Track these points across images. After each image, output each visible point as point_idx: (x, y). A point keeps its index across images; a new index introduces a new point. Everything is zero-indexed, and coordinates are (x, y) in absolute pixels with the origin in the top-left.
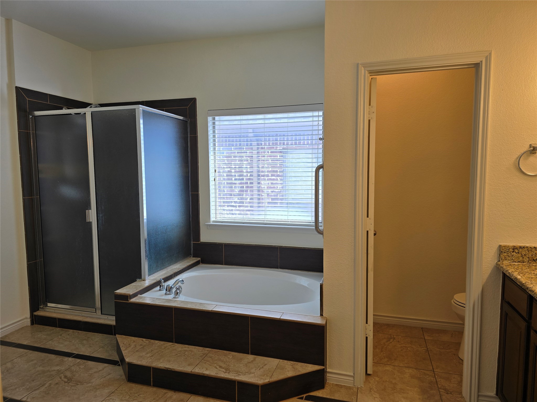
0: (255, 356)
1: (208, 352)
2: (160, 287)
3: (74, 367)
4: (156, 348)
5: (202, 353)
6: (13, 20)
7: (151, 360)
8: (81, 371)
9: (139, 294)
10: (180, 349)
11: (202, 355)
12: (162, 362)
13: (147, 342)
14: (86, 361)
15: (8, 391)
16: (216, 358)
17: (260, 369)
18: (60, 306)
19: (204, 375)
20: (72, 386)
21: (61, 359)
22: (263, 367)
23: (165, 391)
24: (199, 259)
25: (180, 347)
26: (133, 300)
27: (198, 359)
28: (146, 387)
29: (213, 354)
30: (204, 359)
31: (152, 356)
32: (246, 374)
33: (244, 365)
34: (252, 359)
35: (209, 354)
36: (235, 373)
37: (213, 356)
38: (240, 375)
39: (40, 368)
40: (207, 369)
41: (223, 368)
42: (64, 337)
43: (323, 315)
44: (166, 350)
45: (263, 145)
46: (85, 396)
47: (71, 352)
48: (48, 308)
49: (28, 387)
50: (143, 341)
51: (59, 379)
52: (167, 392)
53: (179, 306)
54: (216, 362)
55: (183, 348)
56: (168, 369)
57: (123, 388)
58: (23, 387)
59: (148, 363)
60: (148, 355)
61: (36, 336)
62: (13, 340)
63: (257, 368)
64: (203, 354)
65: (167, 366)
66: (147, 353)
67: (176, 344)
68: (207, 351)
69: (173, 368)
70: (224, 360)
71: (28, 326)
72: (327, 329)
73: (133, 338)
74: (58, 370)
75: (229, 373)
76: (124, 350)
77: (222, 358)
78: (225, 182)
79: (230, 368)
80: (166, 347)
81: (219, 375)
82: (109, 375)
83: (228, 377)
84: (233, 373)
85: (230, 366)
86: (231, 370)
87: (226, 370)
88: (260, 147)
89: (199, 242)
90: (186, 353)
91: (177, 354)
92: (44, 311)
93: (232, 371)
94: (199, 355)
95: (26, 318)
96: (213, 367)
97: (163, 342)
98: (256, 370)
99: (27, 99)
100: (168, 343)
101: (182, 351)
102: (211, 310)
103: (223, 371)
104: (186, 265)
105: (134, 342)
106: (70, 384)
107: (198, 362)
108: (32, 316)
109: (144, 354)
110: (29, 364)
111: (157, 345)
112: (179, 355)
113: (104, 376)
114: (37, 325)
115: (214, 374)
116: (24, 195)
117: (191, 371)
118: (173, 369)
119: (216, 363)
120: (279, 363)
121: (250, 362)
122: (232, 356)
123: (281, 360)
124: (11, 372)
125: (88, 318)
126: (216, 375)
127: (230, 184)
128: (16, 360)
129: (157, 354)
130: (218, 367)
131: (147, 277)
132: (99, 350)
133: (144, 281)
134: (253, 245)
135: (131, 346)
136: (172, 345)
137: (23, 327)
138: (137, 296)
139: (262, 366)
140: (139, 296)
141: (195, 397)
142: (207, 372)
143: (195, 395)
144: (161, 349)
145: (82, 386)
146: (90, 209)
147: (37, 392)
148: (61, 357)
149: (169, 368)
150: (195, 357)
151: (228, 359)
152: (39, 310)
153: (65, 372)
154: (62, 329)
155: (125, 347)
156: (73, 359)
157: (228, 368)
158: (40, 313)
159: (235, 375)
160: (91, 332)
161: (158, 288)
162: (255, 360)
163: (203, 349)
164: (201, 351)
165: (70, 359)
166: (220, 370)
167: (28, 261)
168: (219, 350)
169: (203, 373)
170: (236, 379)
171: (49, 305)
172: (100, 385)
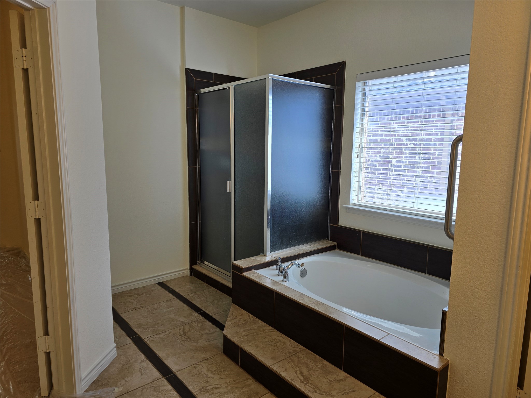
0: (348, 375)
1: (300, 351)
2: (277, 266)
3: (195, 323)
4: (255, 328)
5: (293, 349)
6: (185, 7)
7: (242, 339)
8: (197, 328)
9: (253, 269)
10: (275, 337)
11: (291, 351)
12: (250, 345)
13: (252, 319)
14: (206, 320)
15: (141, 329)
16: (303, 361)
17: (343, 394)
18: (211, 265)
19: (280, 376)
20: (182, 340)
21: (191, 312)
22: (348, 393)
23: (248, 376)
24: (335, 243)
25: (276, 335)
26: (246, 274)
27: (285, 354)
28: (235, 365)
29: (303, 355)
30: (291, 357)
31: (246, 335)
32: (323, 394)
33: (329, 381)
34: (342, 378)
35: (299, 353)
36: (311, 387)
37: (302, 358)
38: (316, 392)
39: (172, 316)
40: (286, 370)
41: (303, 376)
42: (205, 293)
43: (443, 355)
44: (262, 333)
45: (459, 116)
46: (185, 353)
47: (201, 308)
48: (203, 266)
49: (155, 330)
50: (249, 316)
51: (178, 331)
52: (249, 378)
53: (279, 291)
54: (301, 365)
55: (279, 337)
56: (252, 356)
57: (217, 358)
58: (152, 329)
59: (239, 341)
60: (244, 333)
61: (187, 286)
62: (171, 285)
63: (340, 392)
64: (293, 351)
65: (252, 352)
66: (244, 331)
67: (275, 330)
68: (300, 349)
69: (256, 355)
70: (311, 366)
71: (187, 276)
72: (448, 376)
73: (243, 311)
74: (182, 321)
75: (305, 384)
76: (228, 321)
77: (310, 363)
78: (407, 161)
79: (310, 379)
80: (264, 330)
81: (293, 383)
82: (214, 340)
83: (301, 389)
84: (309, 386)
85: (312, 376)
86: (310, 382)
87: (305, 380)
88: (456, 118)
89: (337, 226)
90: (278, 344)
91: (269, 342)
92: (200, 266)
93: (311, 384)
94: (289, 351)
95: (187, 269)
96: (294, 371)
97: (265, 324)
98: (338, 393)
99: (195, 79)
100: (269, 326)
101: (276, 340)
102: (307, 305)
103: (301, 380)
104: (317, 248)
105: (242, 315)
106: (183, 338)
107: (283, 359)
108: (191, 268)
109: (241, 330)
110: (168, 309)
111: (258, 325)
112: (270, 343)
113: (210, 340)
114: (194, 277)
115: (290, 379)
116: (189, 165)
117: (270, 366)
118: (256, 357)
119: (300, 367)
120: (373, 396)
121: (337, 381)
122: (322, 365)
123: (377, 393)
124: (153, 313)
125: (225, 280)
126: (291, 381)
127: (413, 163)
128: (163, 303)
129: (252, 334)
130: (298, 372)
131: (268, 253)
132: (221, 313)
133: (265, 257)
134: (396, 238)
135: (236, 318)
136: (272, 329)
137: (184, 276)
138: (251, 270)
139: (349, 391)
140: (254, 270)
141: (271, 395)
142: (283, 374)
143: (272, 394)
144: (258, 331)
145: (189, 343)
146: (231, 181)
147: (158, 336)
148: (192, 310)
149: (252, 354)
150: (283, 352)
151: (316, 366)
152: (197, 264)
153: (186, 325)
154: (207, 285)
155: (231, 318)
156: (199, 315)
157: (309, 378)
158: (196, 267)
159: (311, 389)
160: (225, 294)
161: (275, 267)
162: (345, 380)
163: (298, 345)
164: (293, 346)
165: (197, 314)
166: (298, 377)
167: (190, 221)
168: (312, 352)
169: (280, 373)
170: (309, 395)
171: (206, 263)
172: (202, 347)
